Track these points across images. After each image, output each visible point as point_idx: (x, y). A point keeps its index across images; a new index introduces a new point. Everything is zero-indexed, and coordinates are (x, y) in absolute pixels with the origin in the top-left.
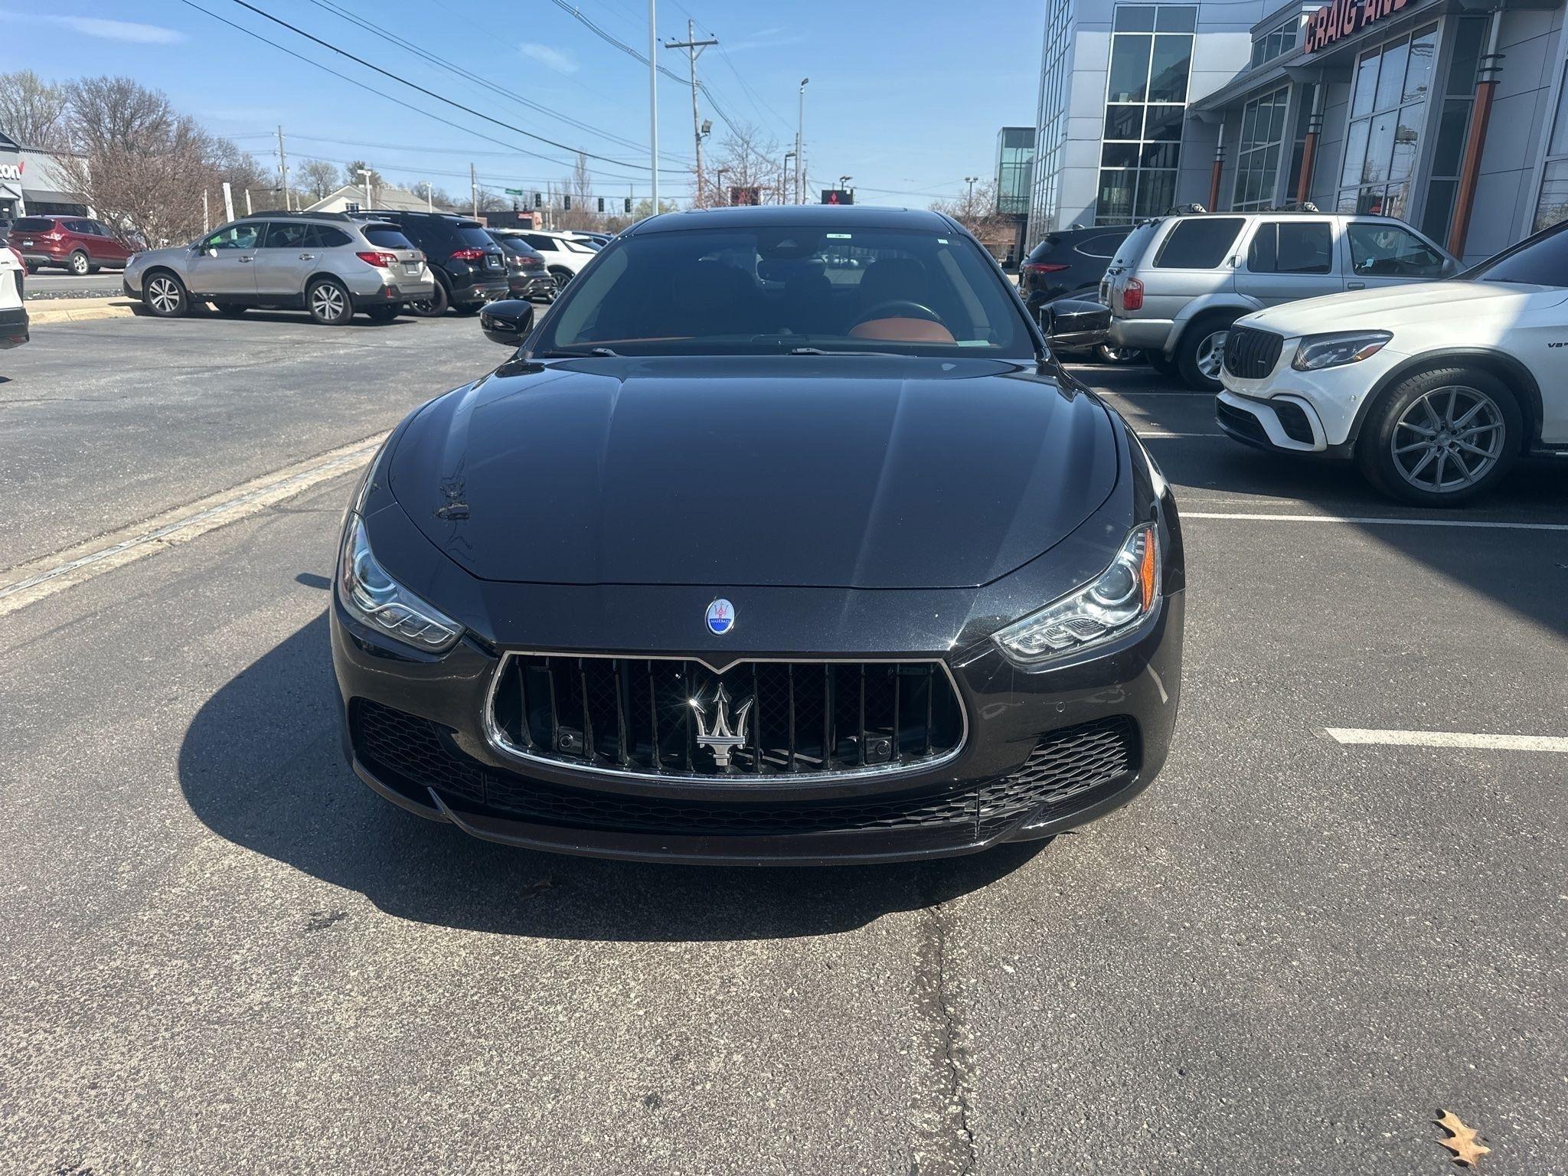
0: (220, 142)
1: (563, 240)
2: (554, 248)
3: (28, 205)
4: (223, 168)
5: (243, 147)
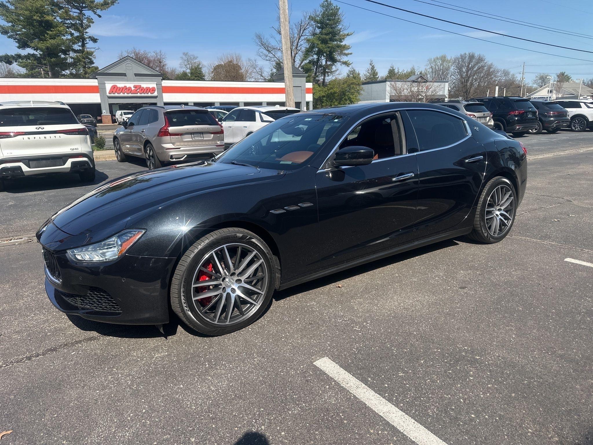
0: (504, 71)
1: (585, 103)
2: (580, 107)
3: (427, 99)
4: (503, 81)
5: (512, 72)
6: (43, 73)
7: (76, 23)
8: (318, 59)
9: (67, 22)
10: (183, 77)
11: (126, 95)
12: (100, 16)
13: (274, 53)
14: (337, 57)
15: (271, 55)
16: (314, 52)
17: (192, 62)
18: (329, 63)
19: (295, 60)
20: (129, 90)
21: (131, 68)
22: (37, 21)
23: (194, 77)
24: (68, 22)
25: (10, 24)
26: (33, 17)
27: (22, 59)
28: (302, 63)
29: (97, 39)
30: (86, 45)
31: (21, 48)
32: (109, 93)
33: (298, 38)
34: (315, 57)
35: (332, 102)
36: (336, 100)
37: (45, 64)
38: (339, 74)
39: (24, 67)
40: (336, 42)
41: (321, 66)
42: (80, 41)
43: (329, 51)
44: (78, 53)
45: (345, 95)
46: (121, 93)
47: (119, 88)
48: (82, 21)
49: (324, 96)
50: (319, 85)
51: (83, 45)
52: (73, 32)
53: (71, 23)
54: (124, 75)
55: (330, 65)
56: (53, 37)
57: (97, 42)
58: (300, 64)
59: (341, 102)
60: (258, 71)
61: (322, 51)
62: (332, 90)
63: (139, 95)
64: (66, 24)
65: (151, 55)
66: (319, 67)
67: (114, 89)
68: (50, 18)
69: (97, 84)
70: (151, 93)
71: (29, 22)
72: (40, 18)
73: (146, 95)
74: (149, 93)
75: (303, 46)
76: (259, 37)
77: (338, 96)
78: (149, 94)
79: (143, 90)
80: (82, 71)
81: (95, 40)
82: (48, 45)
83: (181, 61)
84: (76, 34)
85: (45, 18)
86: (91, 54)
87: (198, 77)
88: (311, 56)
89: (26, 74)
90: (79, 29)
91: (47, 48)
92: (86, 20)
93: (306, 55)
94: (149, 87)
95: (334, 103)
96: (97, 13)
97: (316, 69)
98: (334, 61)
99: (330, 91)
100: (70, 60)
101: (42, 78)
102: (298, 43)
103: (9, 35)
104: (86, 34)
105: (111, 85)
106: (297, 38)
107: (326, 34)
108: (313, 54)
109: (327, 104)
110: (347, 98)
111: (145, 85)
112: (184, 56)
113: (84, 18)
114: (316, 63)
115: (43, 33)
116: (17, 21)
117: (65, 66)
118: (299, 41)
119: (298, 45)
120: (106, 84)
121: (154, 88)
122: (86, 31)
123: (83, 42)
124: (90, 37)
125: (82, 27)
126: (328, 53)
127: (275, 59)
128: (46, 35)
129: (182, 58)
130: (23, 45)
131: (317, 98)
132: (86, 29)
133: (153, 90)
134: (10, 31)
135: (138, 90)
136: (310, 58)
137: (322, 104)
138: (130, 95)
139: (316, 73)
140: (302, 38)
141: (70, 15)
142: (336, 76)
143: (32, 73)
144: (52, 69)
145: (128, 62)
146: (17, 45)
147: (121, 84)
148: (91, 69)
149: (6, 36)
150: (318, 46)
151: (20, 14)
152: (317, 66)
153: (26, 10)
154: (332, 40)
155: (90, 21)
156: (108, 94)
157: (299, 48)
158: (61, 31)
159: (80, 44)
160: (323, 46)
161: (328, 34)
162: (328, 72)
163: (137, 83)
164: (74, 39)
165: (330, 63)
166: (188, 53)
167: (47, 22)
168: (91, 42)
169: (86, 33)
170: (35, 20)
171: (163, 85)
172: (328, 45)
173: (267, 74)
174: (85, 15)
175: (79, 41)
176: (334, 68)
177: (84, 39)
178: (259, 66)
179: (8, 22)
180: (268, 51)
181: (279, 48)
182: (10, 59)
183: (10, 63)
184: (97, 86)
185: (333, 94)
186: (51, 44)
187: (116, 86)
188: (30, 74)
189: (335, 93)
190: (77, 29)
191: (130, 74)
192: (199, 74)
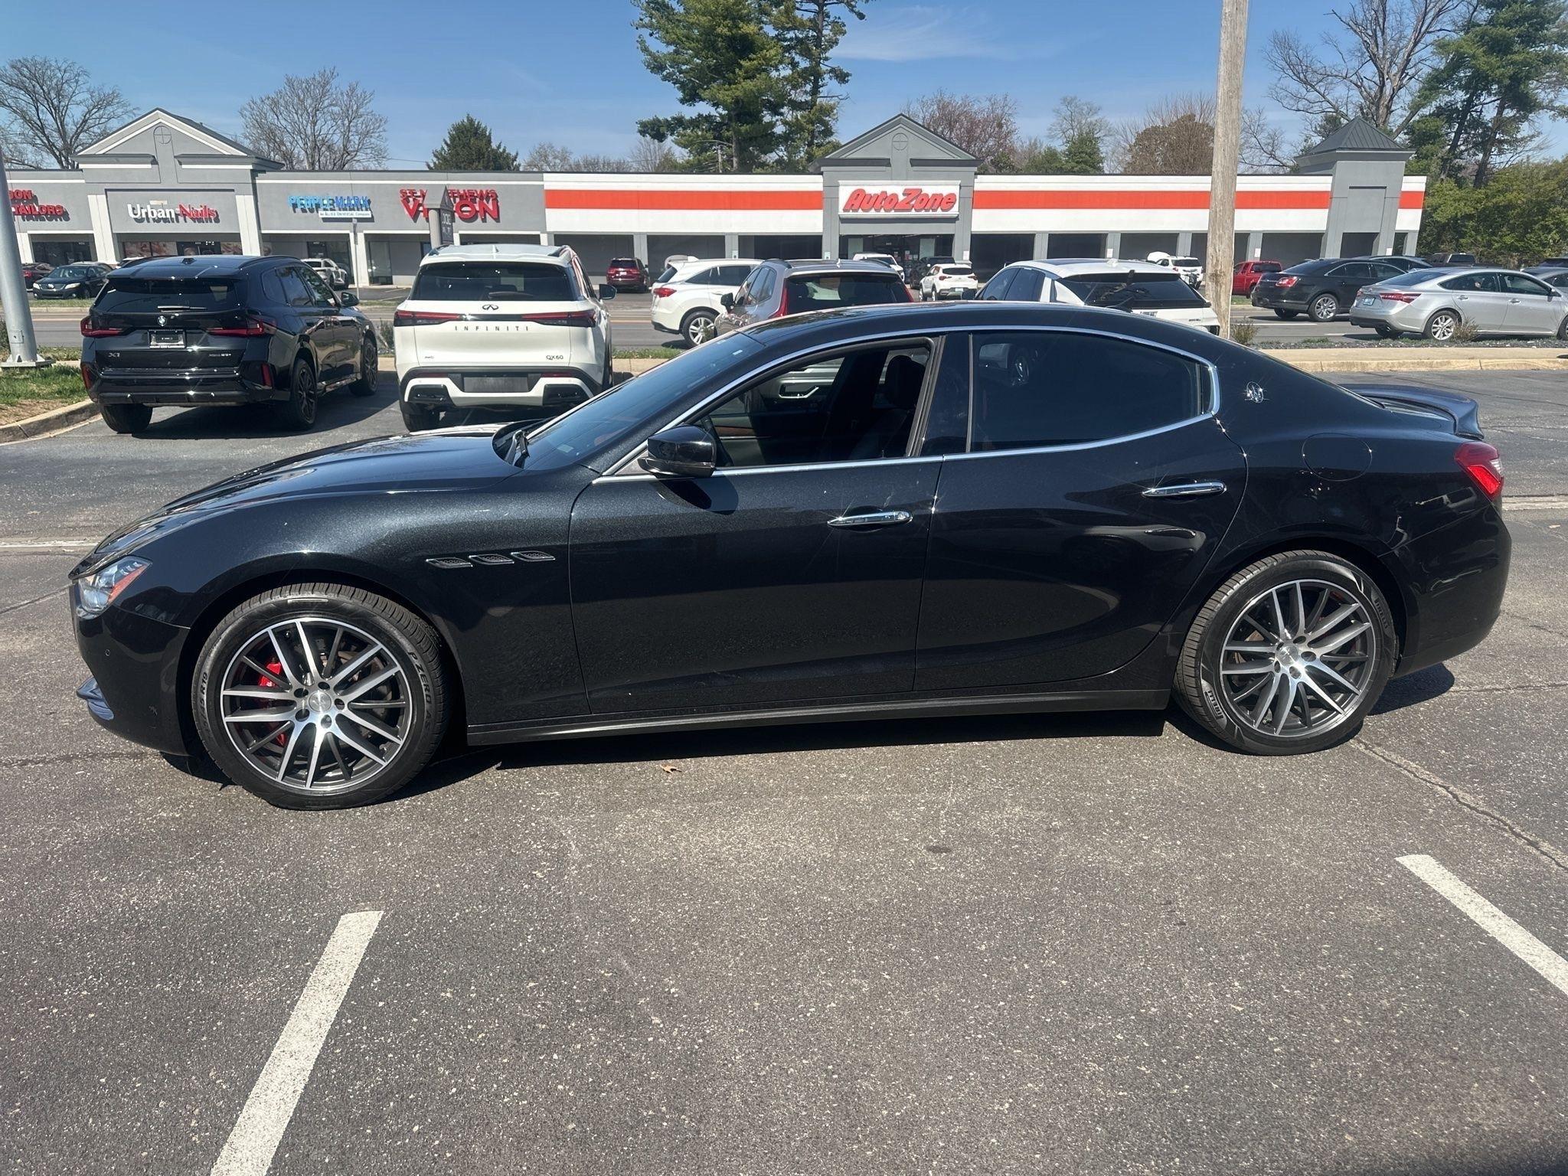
6: (720, 160)
7: (807, 37)
8: (1469, 104)
9: (788, 36)
10: (1047, 165)
11: (882, 214)
12: (861, 16)
13: (1322, 90)
14: (1543, 95)
15: (1313, 95)
16: (1460, 80)
17: (1084, 122)
18: (1509, 113)
19: (1393, 108)
20: (889, 201)
21: (904, 144)
22: (725, 38)
23: (1074, 164)
24: (791, 35)
25: (672, 48)
26: (715, 29)
27: (684, 129)
28: (1413, 114)
29: (847, 75)
30: (821, 89)
31: (687, 101)
32: (845, 210)
33: (1413, 41)
34: (1461, 96)
35: (1494, 234)
36: (1512, 230)
37: (728, 140)
38: (1539, 148)
39: (685, 147)
40: (1547, 47)
41: (1478, 123)
42: (810, 80)
43: (1510, 78)
44: (801, 109)
45: (1544, 212)
46: (871, 209)
47: (869, 197)
48: (820, 32)
49: (1469, 217)
50: (1460, 183)
51: (815, 92)
52: (798, 58)
53: (797, 37)
54: (886, 163)
55: (1514, 119)
56: (750, 76)
57: (847, 82)
58: (1408, 120)
59: (1528, 236)
60: (1263, 141)
61: (1488, 76)
62: (1502, 198)
63: (913, 213)
64: (785, 40)
65: (980, 107)
66: (1469, 126)
67: (859, 199)
68: (750, 29)
69: (819, 187)
70: (943, 210)
71: (709, 41)
72: (730, 29)
73: (930, 214)
74: (939, 209)
75: (1428, 63)
76: (1284, 44)
77: (1520, 215)
78: (939, 213)
79: (926, 202)
80: (802, 154)
81: (842, 77)
82: (738, 93)
83: (1054, 120)
84: (804, 64)
85: (740, 29)
86: (828, 111)
87: (1085, 162)
88: (1446, 93)
89: (688, 162)
90: (810, 50)
91: (737, 101)
92: (830, 27)
93: (1428, 92)
94: (941, 195)
95: (1501, 237)
96: (856, 10)
97: (1458, 133)
98: (1526, 105)
99: (1494, 200)
100: (779, 129)
101: (716, 172)
102: (1409, 55)
103: (665, 73)
104: (826, 63)
105: (852, 189)
106: (1410, 40)
107: (1508, 24)
108: (1455, 88)
109: (1476, 240)
110: (1549, 222)
111: (932, 187)
112: (1064, 108)
113: (825, 23)
114: (1460, 116)
115: (733, 65)
116: (684, 39)
117: (768, 141)
118: (1417, 49)
119: (1408, 61)
120: (841, 188)
121: (953, 195)
122: (827, 55)
123: (816, 82)
124: (833, 71)
125: (818, 45)
126: (1507, 82)
127: (1325, 105)
128: (737, 70)
129: (1058, 112)
130: (691, 96)
131: (1444, 221)
132: (826, 50)
133: (950, 200)
134: (668, 63)
135: (913, 203)
136: (1443, 100)
137: (1457, 240)
138: (893, 214)
139: (1454, 146)
140: (1429, 38)
141: (795, 17)
142: (1530, 153)
143: (699, 161)
144: (742, 150)
145: (900, 129)
146: (680, 95)
147: (873, 187)
148: (822, 148)
149: (659, 77)
150: (1474, 62)
151: (692, 24)
152: (1461, 124)
153: (704, 14)
154: (1528, 40)
155: (839, 28)
156: (841, 212)
157: (1411, 72)
158: (770, 59)
159: (808, 88)
160: (1493, 60)
161: (1517, 21)
162: (1501, 142)
163: (912, 184)
164: (796, 75)
165: (1511, 114)
166: (1075, 98)
167: (745, 37)
168: (835, 82)
169: (826, 59)
170: (719, 35)
171: (975, 189)
172: (1509, 57)
173: (1288, 152)
174: (829, 17)
175: (806, 80)
176: (1525, 130)
177: (818, 75)
178: (1270, 129)
179: (668, 44)
180: (1306, 82)
181: (1344, 75)
182: (661, 129)
183: (660, 137)
184: (819, 193)
185: (1503, 210)
186: (745, 90)
187: (863, 191)
188: (696, 162)
189: (1510, 206)
190: (806, 53)
191: (900, 159)
192: (1090, 155)
